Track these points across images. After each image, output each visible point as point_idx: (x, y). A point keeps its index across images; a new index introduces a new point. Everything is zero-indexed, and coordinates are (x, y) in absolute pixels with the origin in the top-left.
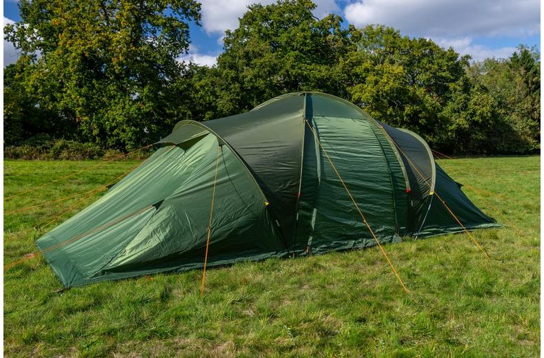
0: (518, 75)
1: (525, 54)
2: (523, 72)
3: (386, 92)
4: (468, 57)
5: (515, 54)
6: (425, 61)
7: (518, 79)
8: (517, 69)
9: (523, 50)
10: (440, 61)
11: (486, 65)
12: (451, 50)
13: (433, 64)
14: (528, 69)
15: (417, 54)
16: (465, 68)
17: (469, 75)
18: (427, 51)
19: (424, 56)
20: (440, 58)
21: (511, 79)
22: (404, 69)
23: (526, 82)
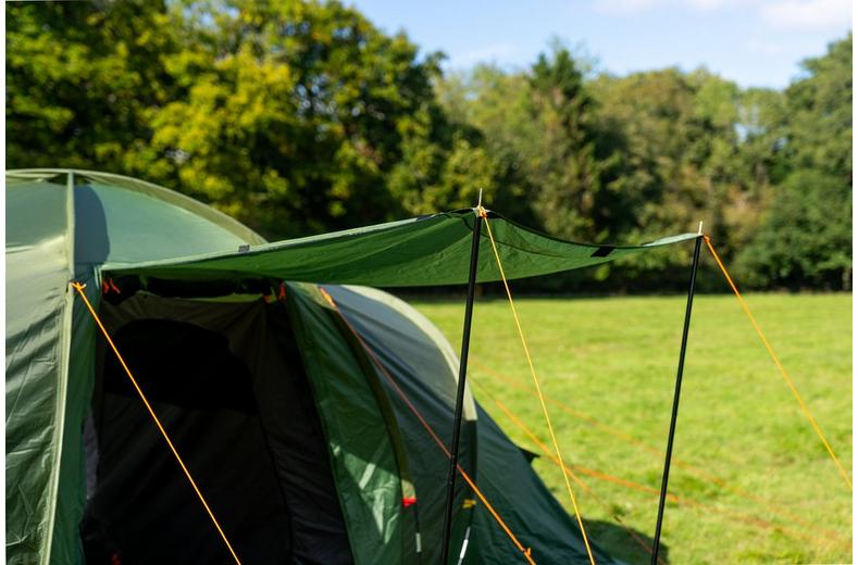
0: (548, 106)
1: (564, 61)
2: (559, 99)
3: (244, 130)
4: (441, 55)
5: (542, 58)
6: (341, 55)
7: (549, 117)
8: (547, 92)
9: (559, 50)
10: (378, 59)
11: (477, 77)
12: (403, 36)
13: (361, 64)
14: (570, 93)
15: (321, 36)
16: (434, 81)
17: (442, 99)
18: (346, 33)
19: (339, 43)
20: (376, 52)
21: (534, 114)
22: (292, 74)
23: (566, 124)
